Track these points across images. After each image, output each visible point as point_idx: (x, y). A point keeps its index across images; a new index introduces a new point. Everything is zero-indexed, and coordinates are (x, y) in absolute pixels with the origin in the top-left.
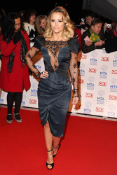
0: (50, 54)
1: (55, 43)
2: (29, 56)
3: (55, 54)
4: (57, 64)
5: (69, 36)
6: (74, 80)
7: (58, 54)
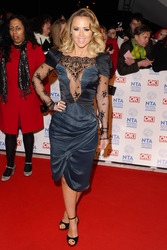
0: (69, 75)
1: (77, 60)
2: (39, 77)
3: (77, 77)
4: (80, 91)
5: (98, 50)
6: (102, 114)
7: (81, 76)
